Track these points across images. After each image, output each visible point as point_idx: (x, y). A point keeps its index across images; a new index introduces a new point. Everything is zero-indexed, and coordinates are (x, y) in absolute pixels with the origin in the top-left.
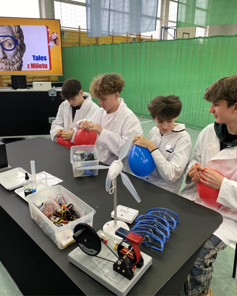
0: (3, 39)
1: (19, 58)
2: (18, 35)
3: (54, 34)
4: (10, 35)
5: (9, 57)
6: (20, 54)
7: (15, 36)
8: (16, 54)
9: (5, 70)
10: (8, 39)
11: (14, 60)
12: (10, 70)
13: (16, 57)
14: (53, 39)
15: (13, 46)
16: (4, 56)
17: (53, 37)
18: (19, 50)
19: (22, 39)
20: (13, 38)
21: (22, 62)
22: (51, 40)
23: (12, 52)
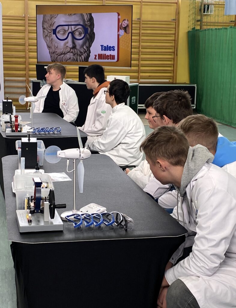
0: (74, 28)
1: (87, 47)
2: (89, 24)
3: (125, 21)
4: (81, 23)
5: (78, 47)
6: (89, 44)
7: (86, 25)
8: (84, 43)
9: (73, 60)
10: (79, 28)
11: (82, 50)
12: (77, 60)
13: (85, 47)
14: (123, 26)
15: (83, 35)
16: (73, 46)
17: (124, 25)
18: (88, 40)
19: (92, 28)
20: (84, 27)
21: (90, 52)
22: (122, 28)
23: (81, 42)
